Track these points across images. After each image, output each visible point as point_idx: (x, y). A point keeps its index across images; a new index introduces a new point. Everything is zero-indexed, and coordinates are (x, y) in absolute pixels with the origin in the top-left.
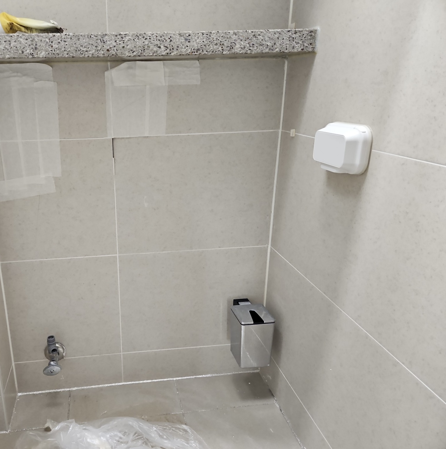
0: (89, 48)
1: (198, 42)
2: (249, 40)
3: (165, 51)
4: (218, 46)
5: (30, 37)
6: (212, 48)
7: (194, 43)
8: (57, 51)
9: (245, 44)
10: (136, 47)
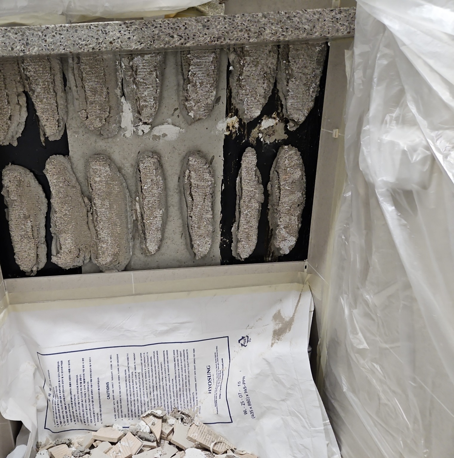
0: (88, 41)
1: (219, 28)
2: (281, 23)
3: (178, 41)
4: (243, 33)
5: (20, 31)
6: (235, 36)
7: (215, 30)
8: (51, 46)
9: (276, 28)
10: (144, 37)
